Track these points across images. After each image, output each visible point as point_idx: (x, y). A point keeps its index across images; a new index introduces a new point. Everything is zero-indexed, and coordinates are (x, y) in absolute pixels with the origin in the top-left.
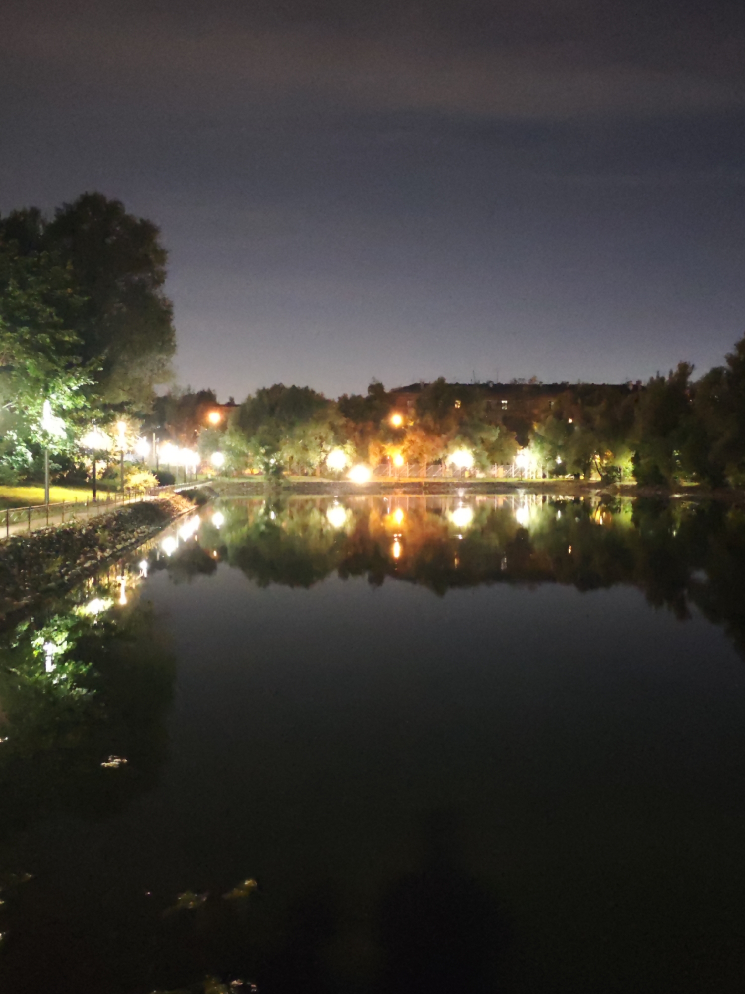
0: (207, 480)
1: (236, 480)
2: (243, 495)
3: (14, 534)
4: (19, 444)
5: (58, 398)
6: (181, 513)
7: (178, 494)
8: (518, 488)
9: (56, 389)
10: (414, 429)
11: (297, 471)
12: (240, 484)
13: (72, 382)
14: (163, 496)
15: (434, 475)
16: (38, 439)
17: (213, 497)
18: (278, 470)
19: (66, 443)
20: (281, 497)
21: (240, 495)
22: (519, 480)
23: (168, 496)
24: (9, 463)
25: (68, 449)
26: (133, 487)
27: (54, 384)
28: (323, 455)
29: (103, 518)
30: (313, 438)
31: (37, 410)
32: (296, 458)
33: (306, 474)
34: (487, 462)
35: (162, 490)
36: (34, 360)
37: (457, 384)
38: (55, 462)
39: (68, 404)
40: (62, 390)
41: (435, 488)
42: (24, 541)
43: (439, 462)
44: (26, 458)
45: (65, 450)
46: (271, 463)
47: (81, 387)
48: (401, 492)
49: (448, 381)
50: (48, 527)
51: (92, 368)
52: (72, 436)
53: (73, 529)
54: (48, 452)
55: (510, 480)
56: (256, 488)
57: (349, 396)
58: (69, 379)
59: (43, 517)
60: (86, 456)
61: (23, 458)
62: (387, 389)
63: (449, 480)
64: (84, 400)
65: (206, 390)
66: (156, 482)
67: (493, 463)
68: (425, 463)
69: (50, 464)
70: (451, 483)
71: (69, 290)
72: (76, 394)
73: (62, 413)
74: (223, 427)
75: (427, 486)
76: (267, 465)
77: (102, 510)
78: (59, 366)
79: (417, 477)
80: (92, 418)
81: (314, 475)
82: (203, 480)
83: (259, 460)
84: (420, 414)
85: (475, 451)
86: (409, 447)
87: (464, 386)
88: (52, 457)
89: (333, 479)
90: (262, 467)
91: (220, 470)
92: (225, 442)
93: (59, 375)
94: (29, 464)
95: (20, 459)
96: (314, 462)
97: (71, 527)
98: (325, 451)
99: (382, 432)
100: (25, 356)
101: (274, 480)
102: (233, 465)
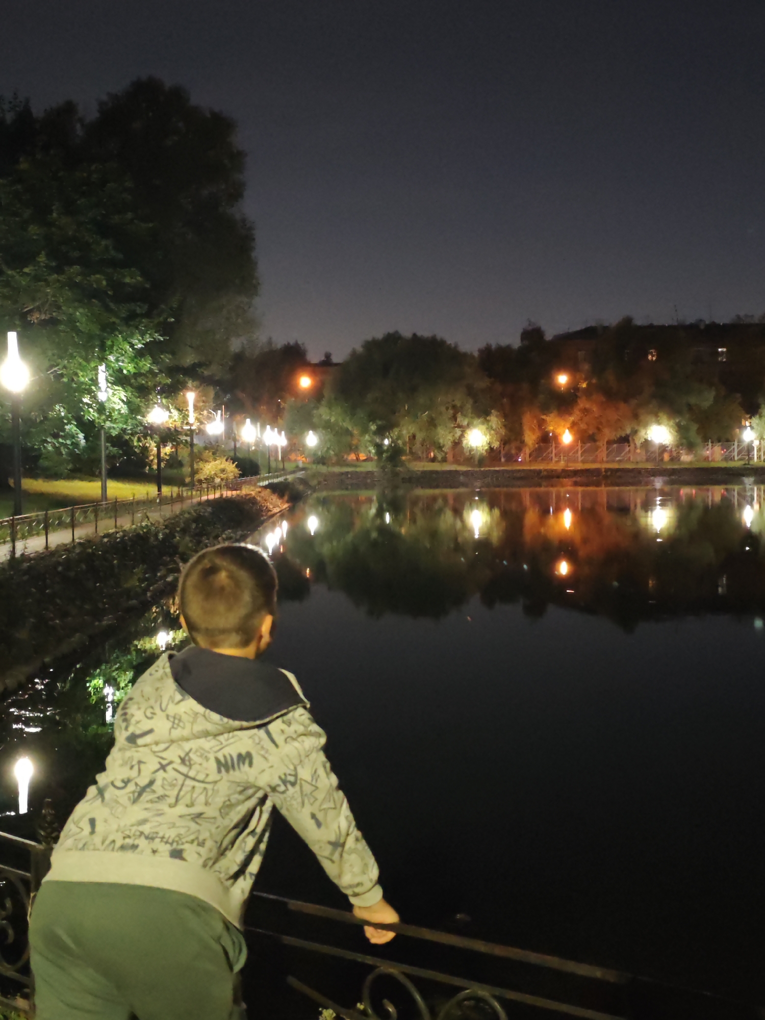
0: (298, 469)
1: (337, 469)
2: (347, 489)
3: (80, 538)
4: (69, 423)
5: (117, 360)
6: (272, 513)
7: (266, 487)
8: (744, 475)
9: (115, 348)
10: (588, 392)
11: (421, 455)
12: (342, 474)
13: (136, 338)
14: (247, 490)
15: (617, 459)
16: (92, 414)
17: (309, 493)
18: (395, 453)
19: (127, 420)
20: (401, 492)
21: (342, 489)
22: (745, 464)
23: (253, 491)
24: (54, 446)
25: (129, 428)
26: (206, 479)
27: (113, 342)
28: (458, 432)
29: (180, 519)
30: (443, 409)
31: (90, 377)
32: (420, 436)
33: (433, 460)
34: (698, 440)
35: (245, 483)
36: (86, 310)
37: (651, 326)
38: (113, 446)
39: (128, 368)
40: (122, 349)
41: (620, 477)
42: (94, 547)
43: (625, 440)
44: (77, 441)
45: (126, 429)
46: (384, 445)
47: (146, 344)
48: (570, 483)
49: (639, 321)
50: (117, 530)
51: (161, 319)
52: (134, 410)
53: (147, 532)
54: (106, 433)
55: (731, 464)
56: (363, 481)
57: (494, 347)
58: (132, 335)
59: (110, 518)
60: (148, 438)
61: (74, 440)
62: (549, 336)
63: (640, 466)
64: (150, 362)
65: (292, 342)
66: (237, 471)
67: (705, 439)
68: (606, 440)
69: (107, 448)
70: (642, 469)
71: (129, 215)
72: (140, 354)
73: (119, 379)
74: (317, 394)
75: (609, 473)
76: (379, 447)
77: (177, 508)
78: (117, 317)
79: (594, 461)
80: (155, 386)
81: (444, 460)
82: (292, 469)
83: (370, 441)
84: (598, 369)
85: (679, 422)
86: (581, 419)
87: (662, 328)
88: (110, 438)
89: (473, 466)
90: (373, 450)
91: (315, 454)
92: (321, 416)
93: (117, 330)
94: (81, 448)
95: (69, 442)
96: (445, 443)
97: (145, 530)
98: (459, 426)
99: (541, 397)
100: (76, 304)
101: (389, 466)
102: (332, 447)
